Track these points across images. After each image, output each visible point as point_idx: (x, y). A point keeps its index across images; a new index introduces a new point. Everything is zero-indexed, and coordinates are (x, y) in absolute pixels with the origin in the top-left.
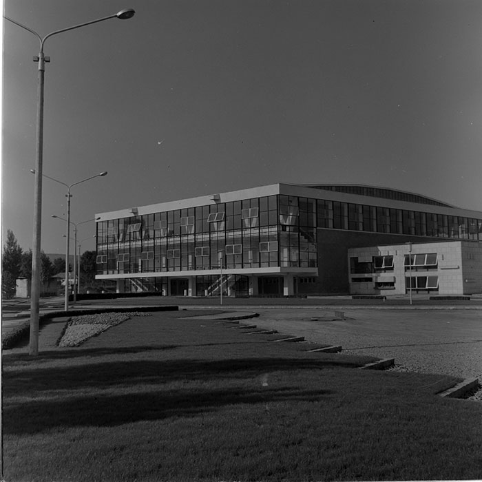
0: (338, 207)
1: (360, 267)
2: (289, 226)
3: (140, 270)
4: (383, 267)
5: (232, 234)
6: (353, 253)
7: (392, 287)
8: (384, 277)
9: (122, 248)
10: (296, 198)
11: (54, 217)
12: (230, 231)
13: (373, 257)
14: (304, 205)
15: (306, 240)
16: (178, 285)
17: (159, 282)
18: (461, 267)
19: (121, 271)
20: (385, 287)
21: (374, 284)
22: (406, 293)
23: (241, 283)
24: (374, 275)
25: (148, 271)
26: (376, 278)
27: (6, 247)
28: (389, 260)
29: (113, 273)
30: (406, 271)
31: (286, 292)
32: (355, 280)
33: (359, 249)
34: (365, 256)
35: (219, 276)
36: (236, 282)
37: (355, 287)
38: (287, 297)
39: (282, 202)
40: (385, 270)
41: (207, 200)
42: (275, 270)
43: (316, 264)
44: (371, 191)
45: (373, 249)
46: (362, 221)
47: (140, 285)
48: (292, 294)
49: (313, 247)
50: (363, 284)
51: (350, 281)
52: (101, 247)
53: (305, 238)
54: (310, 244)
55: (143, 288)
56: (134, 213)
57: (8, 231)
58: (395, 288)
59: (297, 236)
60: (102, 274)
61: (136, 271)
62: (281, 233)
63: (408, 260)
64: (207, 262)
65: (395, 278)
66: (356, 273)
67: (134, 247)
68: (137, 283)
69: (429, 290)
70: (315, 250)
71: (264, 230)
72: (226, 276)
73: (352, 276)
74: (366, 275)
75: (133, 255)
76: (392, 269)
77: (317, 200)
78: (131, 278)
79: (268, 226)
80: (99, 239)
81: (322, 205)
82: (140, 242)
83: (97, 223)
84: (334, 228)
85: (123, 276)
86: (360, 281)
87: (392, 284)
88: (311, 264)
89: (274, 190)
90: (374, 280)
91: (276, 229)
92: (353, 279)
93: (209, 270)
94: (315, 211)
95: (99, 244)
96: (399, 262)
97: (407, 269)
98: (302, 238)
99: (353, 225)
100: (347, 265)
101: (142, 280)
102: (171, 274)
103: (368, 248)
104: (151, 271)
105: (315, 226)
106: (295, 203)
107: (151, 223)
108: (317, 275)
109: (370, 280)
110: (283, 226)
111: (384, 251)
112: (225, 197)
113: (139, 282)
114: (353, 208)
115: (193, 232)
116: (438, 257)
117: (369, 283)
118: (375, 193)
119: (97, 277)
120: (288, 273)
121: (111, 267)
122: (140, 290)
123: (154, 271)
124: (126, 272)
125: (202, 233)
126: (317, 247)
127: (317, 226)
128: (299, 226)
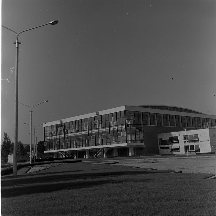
0: (152, 115)
1: (164, 142)
2: (130, 124)
3: (64, 148)
4: (174, 142)
5: (105, 129)
6: (160, 136)
7: (178, 151)
8: (175, 146)
9: (56, 138)
10: (133, 112)
11: (25, 124)
12: (104, 128)
13: (169, 137)
14: (137, 115)
15: (139, 131)
16: (81, 154)
17: (73, 153)
18: (209, 140)
19: (55, 149)
20: (175, 151)
21: (170, 149)
22: (185, 153)
23: (110, 151)
24: (170, 145)
25: (68, 148)
26: (171, 147)
27: (4, 140)
28: (177, 138)
29: (52, 150)
31: (130, 154)
32: (161, 148)
33: (162, 134)
34: (165, 137)
35: (99, 149)
36: (107, 151)
37: (161, 151)
38: (131, 156)
39: (127, 114)
40: (175, 143)
41: (93, 115)
42: (125, 144)
43: (143, 141)
44: (166, 108)
45: (169, 133)
46: (163, 121)
47: (64, 155)
48: (133, 155)
49: (141, 134)
50: (165, 150)
51: (159, 149)
52: (46, 138)
54: (140, 133)
55: (65, 156)
56: (61, 122)
57: (5, 133)
58: (180, 151)
59: (134, 129)
60: (47, 150)
61: (62, 148)
62: (127, 128)
63: (185, 138)
64: (94, 142)
65: (179, 146)
66: (162, 145)
67: (61, 137)
68: (63, 154)
69: (195, 151)
70: (143, 135)
71: (119, 127)
72: (103, 148)
73: (160, 146)
74: (166, 146)
75: (61, 141)
76: (178, 142)
77: (142, 112)
78: (60, 152)
79: (121, 125)
80: (45, 135)
81: (145, 115)
82: (64, 135)
83: (44, 127)
84: (151, 125)
85: (56, 151)
86: (164, 149)
87: (178, 149)
88: (141, 141)
89: (123, 108)
90: (170, 148)
91: (125, 126)
92: (160, 148)
93: (95, 146)
94: (142, 118)
95: (45, 137)
96: (181, 139)
97: (185, 142)
98: (137, 130)
99: (159, 123)
100: (158, 141)
101: (65, 152)
102: (78, 149)
103: (167, 133)
104: (69, 148)
106: (133, 114)
107: (68, 126)
108: (144, 146)
109: (168, 148)
110: (128, 124)
111: (174, 134)
112: (101, 113)
113: (64, 153)
114: (159, 116)
115: (87, 129)
116: (199, 136)
117: (168, 149)
118: (168, 109)
119: (45, 152)
120: (131, 146)
121: (51, 147)
122: (64, 157)
123: (70, 148)
124: (58, 149)
125: (92, 129)
126: (143, 134)
127: (143, 124)
128: (135, 125)
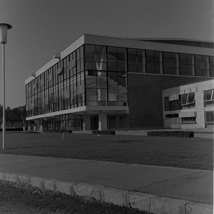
0: (151, 55)
1: (171, 105)
4: (187, 104)
6: (165, 93)
7: (194, 122)
8: (185, 112)
10: (105, 47)
13: (179, 95)
15: (116, 83)
20: (188, 122)
22: (206, 127)
24: (180, 111)
28: (192, 97)
30: (205, 106)
31: (100, 128)
32: (168, 116)
37: (167, 122)
40: (189, 106)
42: (84, 108)
43: (127, 103)
46: (179, 67)
48: (107, 129)
49: (123, 89)
51: (164, 117)
53: (114, 81)
54: (121, 87)
58: (196, 123)
59: (106, 79)
62: (88, 76)
64: (57, 105)
65: (196, 113)
70: (126, 91)
73: (165, 113)
75: (35, 104)
76: (194, 105)
77: (127, 48)
78: (35, 119)
79: (80, 73)
83: (26, 85)
84: (146, 72)
87: (194, 119)
90: (180, 115)
92: (166, 115)
96: (199, 99)
97: (206, 104)
98: (112, 82)
99: (168, 69)
100: (162, 104)
103: (176, 88)
105: (126, 71)
106: (104, 51)
108: (128, 113)
109: (177, 115)
112: (62, 55)
119: (27, 119)
126: (128, 89)
127: (128, 71)
128: (107, 71)
